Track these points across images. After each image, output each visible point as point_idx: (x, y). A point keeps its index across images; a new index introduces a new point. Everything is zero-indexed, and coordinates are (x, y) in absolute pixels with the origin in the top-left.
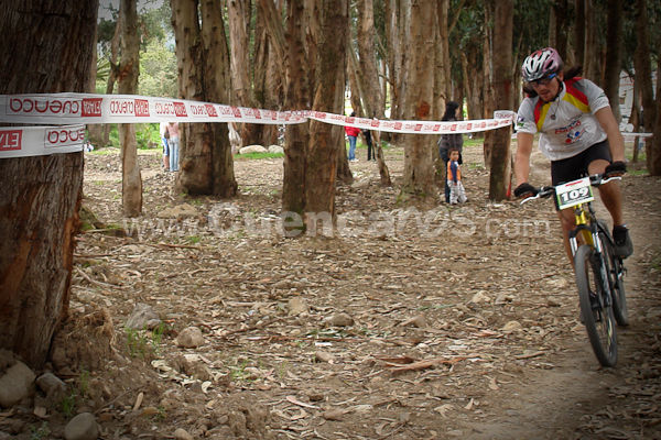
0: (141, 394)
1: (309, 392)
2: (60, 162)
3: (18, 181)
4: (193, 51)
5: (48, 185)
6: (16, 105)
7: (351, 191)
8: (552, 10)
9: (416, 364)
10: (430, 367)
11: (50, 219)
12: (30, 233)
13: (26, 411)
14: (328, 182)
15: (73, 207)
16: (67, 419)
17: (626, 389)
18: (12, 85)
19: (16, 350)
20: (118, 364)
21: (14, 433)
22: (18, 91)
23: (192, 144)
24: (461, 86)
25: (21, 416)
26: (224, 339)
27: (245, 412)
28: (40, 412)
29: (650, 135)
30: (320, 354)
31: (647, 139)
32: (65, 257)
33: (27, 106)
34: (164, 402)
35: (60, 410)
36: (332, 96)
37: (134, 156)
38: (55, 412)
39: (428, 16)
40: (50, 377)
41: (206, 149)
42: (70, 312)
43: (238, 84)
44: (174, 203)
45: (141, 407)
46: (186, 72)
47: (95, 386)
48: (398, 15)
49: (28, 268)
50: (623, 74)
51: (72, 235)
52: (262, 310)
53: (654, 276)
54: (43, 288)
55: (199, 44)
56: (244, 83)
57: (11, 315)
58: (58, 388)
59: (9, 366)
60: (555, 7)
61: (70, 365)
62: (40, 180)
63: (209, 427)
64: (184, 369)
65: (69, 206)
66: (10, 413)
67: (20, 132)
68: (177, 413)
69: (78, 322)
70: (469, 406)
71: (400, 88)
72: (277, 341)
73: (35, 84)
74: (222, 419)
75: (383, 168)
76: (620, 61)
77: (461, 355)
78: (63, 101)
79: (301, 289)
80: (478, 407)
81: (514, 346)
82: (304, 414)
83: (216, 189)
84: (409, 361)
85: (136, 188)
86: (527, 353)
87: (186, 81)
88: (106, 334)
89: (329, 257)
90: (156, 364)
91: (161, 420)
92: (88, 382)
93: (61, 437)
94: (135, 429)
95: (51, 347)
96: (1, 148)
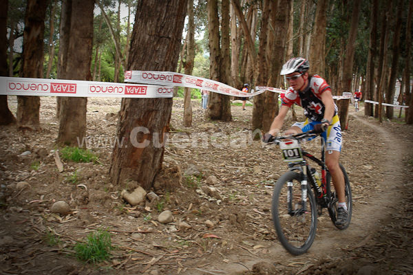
0: (191, 204)
1: (263, 207)
2: (163, 101)
3: (144, 108)
4: (217, 58)
5: (157, 111)
6: (145, 76)
11: (157, 126)
13: (142, 208)
15: (167, 121)
16: (159, 212)
18: (144, 67)
19: (139, 181)
20: (182, 190)
21: (136, 217)
22: (147, 69)
23: (213, 98)
25: (139, 210)
26: (226, 182)
27: (236, 215)
28: (148, 209)
29: (408, 107)
30: (268, 191)
31: (406, 109)
33: (150, 76)
34: (201, 208)
35: (156, 208)
37: (189, 101)
38: (154, 209)
39: (318, 50)
40: (153, 194)
41: (220, 100)
42: (163, 166)
43: (233, 74)
44: (205, 122)
45: (191, 209)
46: (213, 67)
47: (172, 199)
52: (242, 171)
53: (410, 167)
54: (152, 155)
55: (220, 56)
56: (236, 73)
57: (137, 166)
59: (135, 188)
61: (161, 189)
62: (153, 109)
63: (221, 220)
64: (210, 194)
65: (165, 121)
66: (135, 208)
67: (146, 87)
68: (207, 213)
69: (166, 171)
72: (249, 184)
73: (154, 67)
74: (226, 217)
76: (396, 75)
78: (165, 75)
79: (259, 162)
82: (260, 216)
83: (223, 118)
85: (189, 115)
87: (213, 71)
88: (178, 177)
90: (198, 191)
91: (200, 216)
92: (169, 197)
93: (156, 220)
94: (188, 219)
95: (154, 181)
96: (137, 94)
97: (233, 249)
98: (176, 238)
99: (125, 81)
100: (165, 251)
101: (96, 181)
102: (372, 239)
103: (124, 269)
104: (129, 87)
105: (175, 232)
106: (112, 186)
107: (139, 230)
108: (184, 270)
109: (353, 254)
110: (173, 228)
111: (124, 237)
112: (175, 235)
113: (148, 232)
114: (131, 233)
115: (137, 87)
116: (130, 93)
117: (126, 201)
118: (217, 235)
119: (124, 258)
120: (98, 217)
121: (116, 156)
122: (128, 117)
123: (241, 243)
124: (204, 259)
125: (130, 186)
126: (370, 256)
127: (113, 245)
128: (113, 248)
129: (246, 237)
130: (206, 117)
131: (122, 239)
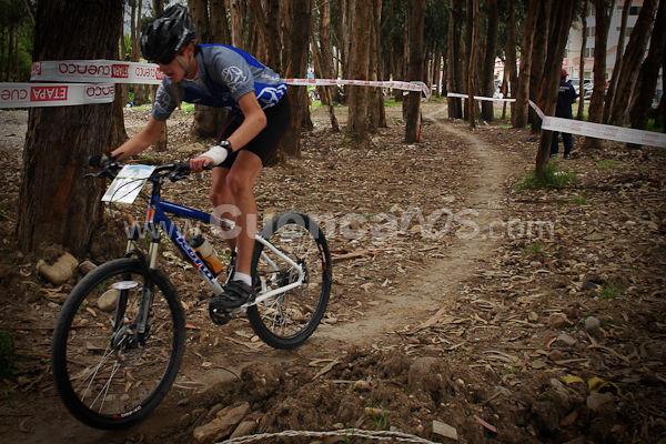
2: (96, 109)
3: (66, 123)
5: (88, 127)
6: (64, 69)
7: (312, 135)
8: (451, 14)
9: (350, 255)
10: (360, 257)
11: (88, 150)
12: (74, 161)
14: (295, 129)
15: (106, 142)
16: (100, 293)
17: (492, 273)
18: (61, 54)
19: (65, 245)
22: (66, 57)
24: (388, 66)
29: (514, 100)
31: (512, 103)
33: (72, 69)
36: (299, 69)
39: (366, 15)
40: (89, 264)
42: (104, 216)
44: (190, 143)
48: (347, 15)
49: (73, 186)
50: (497, 59)
54: (84, 201)
55: (208, 33)
57: (61, 219)
59: (60, 256)
60: (454, 13)
61: (103, 255)
62: (81, 123)
63: (202, 299)
65: (103, 142)
66: (60, 289)
67: (67, 87)
68: (179, 289)
69: (109, 225)
70: (384, 284)
71: (347, 66)
73: (77, 53)
75: (333, 121)
76: (495, 50)
77: (381, 248)
78: (97, 65)
79: (273, 202)
80: (391, 285)
81: (417, 242)
84: (344, 252)
86: (426, 247)
89: (293, 180)
90: (166, 254)
93: (95, 306)
95: (90, 242)
96: (52, 99)
97: (218, 346)
99: (33, 79)
102: (448, 313)
103: (36, 391)
104: (37, 89)
106: (20, 255)
108: (137, 385)
109: (413, 339)
111: (39, 338)
113: (80, 327)
114: (51, 331)
115: (50, 88)
116: (39, 100)
117: (45, 279)
118: (195, 324)
119: (38, 372)
121: (25, 205)
122: (40, 140)
123: (232, 334)
125: (49, 253)
126: (443, 340)
127: (20, 352)
128: (19, 357)
129: (241, 324)
130: (192, 133)
131: (35, 341)
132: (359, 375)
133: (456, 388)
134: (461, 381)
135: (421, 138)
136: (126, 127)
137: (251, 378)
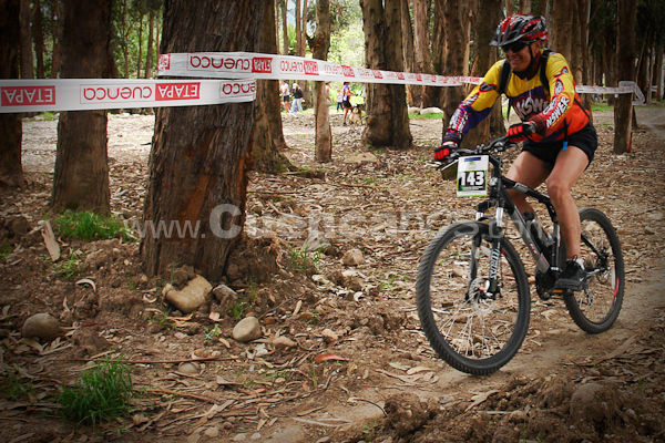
0: (300, 302)
1: (441, 300)
2: (234, 109)
3: (197, 125)
5: (223, 129)
6: (196, 62)
11: (224, 157)
12: (208, 169)
13: (202, 315)
14: (482, 135)
15: (245, 148)
16: (237, 322)
18: (192, 45)
19: (196, 266)
20: (282, 277)
21: (190, 334)
22: (198, 49)
25: (198, 320)
27: (383, 316)
28: (215, 317)
32: (238, 189)
33: (205, 63)
34: (319, 308)
35: (231, 315)
38: (226, 317)
40: (225, 289)
42: (244, 235)
43: (420, 58)
45: (299, 312)
46: (371, 44)
47: (261, 295)
49: (206, 198)
51: (245, 171)
52: (416, 236)
55: (382, 22)
56: (424, 56)
58: (230, 297)
59: (190, 279)
61: (242, 279)
62: (216, 124)
63: (353, 328)
65: (242, 147)
66: (189, 317)
67: (199, 84)
68: (330, 317)
69: (249, 244)
73: (212, 44)
74: (364, 322)
78: (235, 59)
83: (395, 141)
87: (371, 52)
88: (273, 253)
90: (317, 278)
91: (315, 323)
92: (256, 293)
93: (230, 337)
94: (292, 330)
95: (226, 264)
96: (181, 98)
97: (368, 379)
98: (265, 366)
99: (159, 74)
100: (238, 392)
101: (113, 271)
102: (638, 342)
103: (153, 430)
104: (163, 86)
105: (263, 357)
106: (144, 278)
107: (194, 357)
108: (271, 423)
109: (594, 370)
110: (261, 350)
111: (161, 373)
112: (262, 361)
113: (210, 360)
114: (177, 364)
115: (179, 85)
116: (166, 98)
117: (172, 306)
118: (343, 355)
119: (158, 410)
120: (115, 339)
122: (168, 144)
123: (386, 366)
124: (312, 400)
125: (178, 276)
126: (626, 372)
127: (137, 388)
128: (137, 394)
129: (397, 354)
130: (363, 142)
131: (157, 376)
132: (517, 405)
133: (626, 419)
134: (632, 412)
135: (633, 147)
136: (284, 134)
137: (394, 409)
